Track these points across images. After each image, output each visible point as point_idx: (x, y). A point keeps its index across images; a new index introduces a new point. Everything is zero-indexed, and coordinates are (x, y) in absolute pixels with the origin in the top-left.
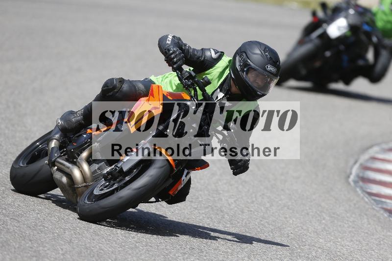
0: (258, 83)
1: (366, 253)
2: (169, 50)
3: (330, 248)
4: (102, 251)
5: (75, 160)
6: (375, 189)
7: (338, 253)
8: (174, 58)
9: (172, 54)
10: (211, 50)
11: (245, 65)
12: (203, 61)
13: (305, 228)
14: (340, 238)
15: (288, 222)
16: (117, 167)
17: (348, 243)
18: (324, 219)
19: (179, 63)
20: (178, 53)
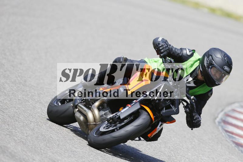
0: (216, 76)
2: (159, 44)
3: (194, 159)
4: (51, 139)
5: (90, 106)
6: (231, 129)
8: (161, 50)
9: (161, 47)
10: (187, 49)
13: (181, 145)
14: (202, 155)
15: (171, 139)
16: (117, 115)
17: (205, 158)
18: (194, 141)
19: (164, 53)
20: (164, 46)
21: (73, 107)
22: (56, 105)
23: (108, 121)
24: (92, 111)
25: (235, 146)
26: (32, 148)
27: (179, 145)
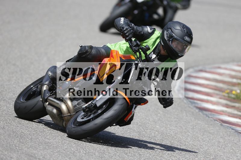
0: (179, 48)
1: (185, 134)
2: (123, 28)
3: (163, 131)
4: (23, 134)
6: (191, 95)
7: (168, 134)
8: (126, 33)
9: (125, 30)
11: (171, 37)
12: (143, 34)
14: (170, 125)
16: (93, 104)
17: (174, 128)
18: (159, 113)
19: (129, 36)
20: (129, 30)
21: (42, 101)
22: (22, 101)
23: (84, 110)
24: (65, 103)
25: (199, 111)
26: (7, 146)
27: (146, 119)
